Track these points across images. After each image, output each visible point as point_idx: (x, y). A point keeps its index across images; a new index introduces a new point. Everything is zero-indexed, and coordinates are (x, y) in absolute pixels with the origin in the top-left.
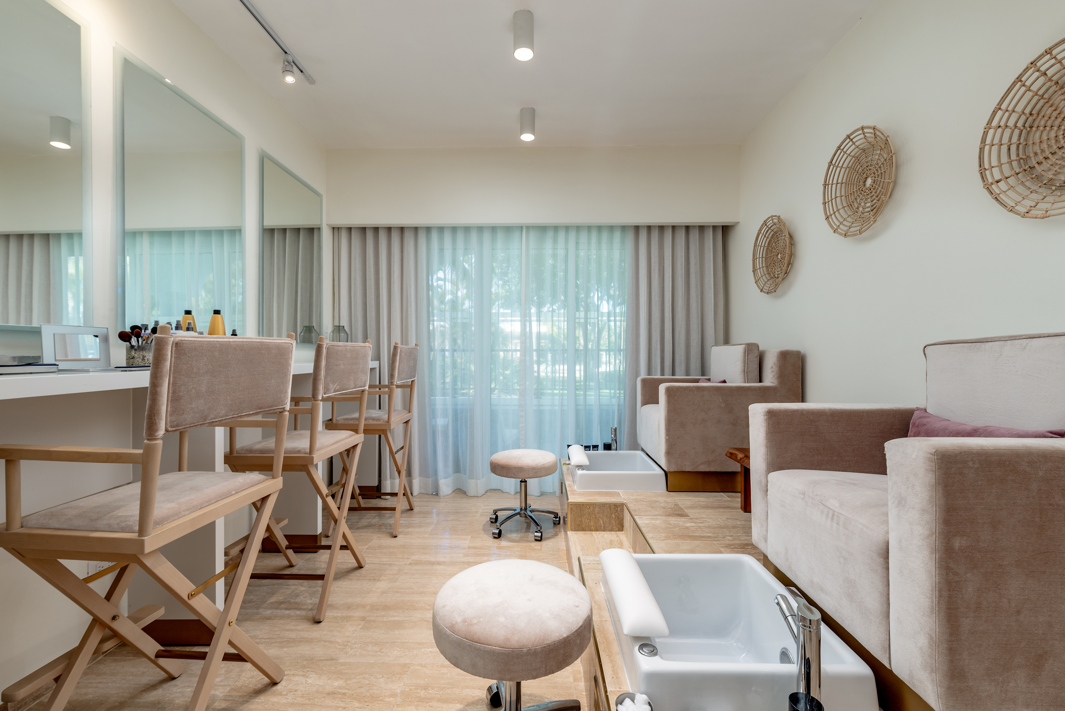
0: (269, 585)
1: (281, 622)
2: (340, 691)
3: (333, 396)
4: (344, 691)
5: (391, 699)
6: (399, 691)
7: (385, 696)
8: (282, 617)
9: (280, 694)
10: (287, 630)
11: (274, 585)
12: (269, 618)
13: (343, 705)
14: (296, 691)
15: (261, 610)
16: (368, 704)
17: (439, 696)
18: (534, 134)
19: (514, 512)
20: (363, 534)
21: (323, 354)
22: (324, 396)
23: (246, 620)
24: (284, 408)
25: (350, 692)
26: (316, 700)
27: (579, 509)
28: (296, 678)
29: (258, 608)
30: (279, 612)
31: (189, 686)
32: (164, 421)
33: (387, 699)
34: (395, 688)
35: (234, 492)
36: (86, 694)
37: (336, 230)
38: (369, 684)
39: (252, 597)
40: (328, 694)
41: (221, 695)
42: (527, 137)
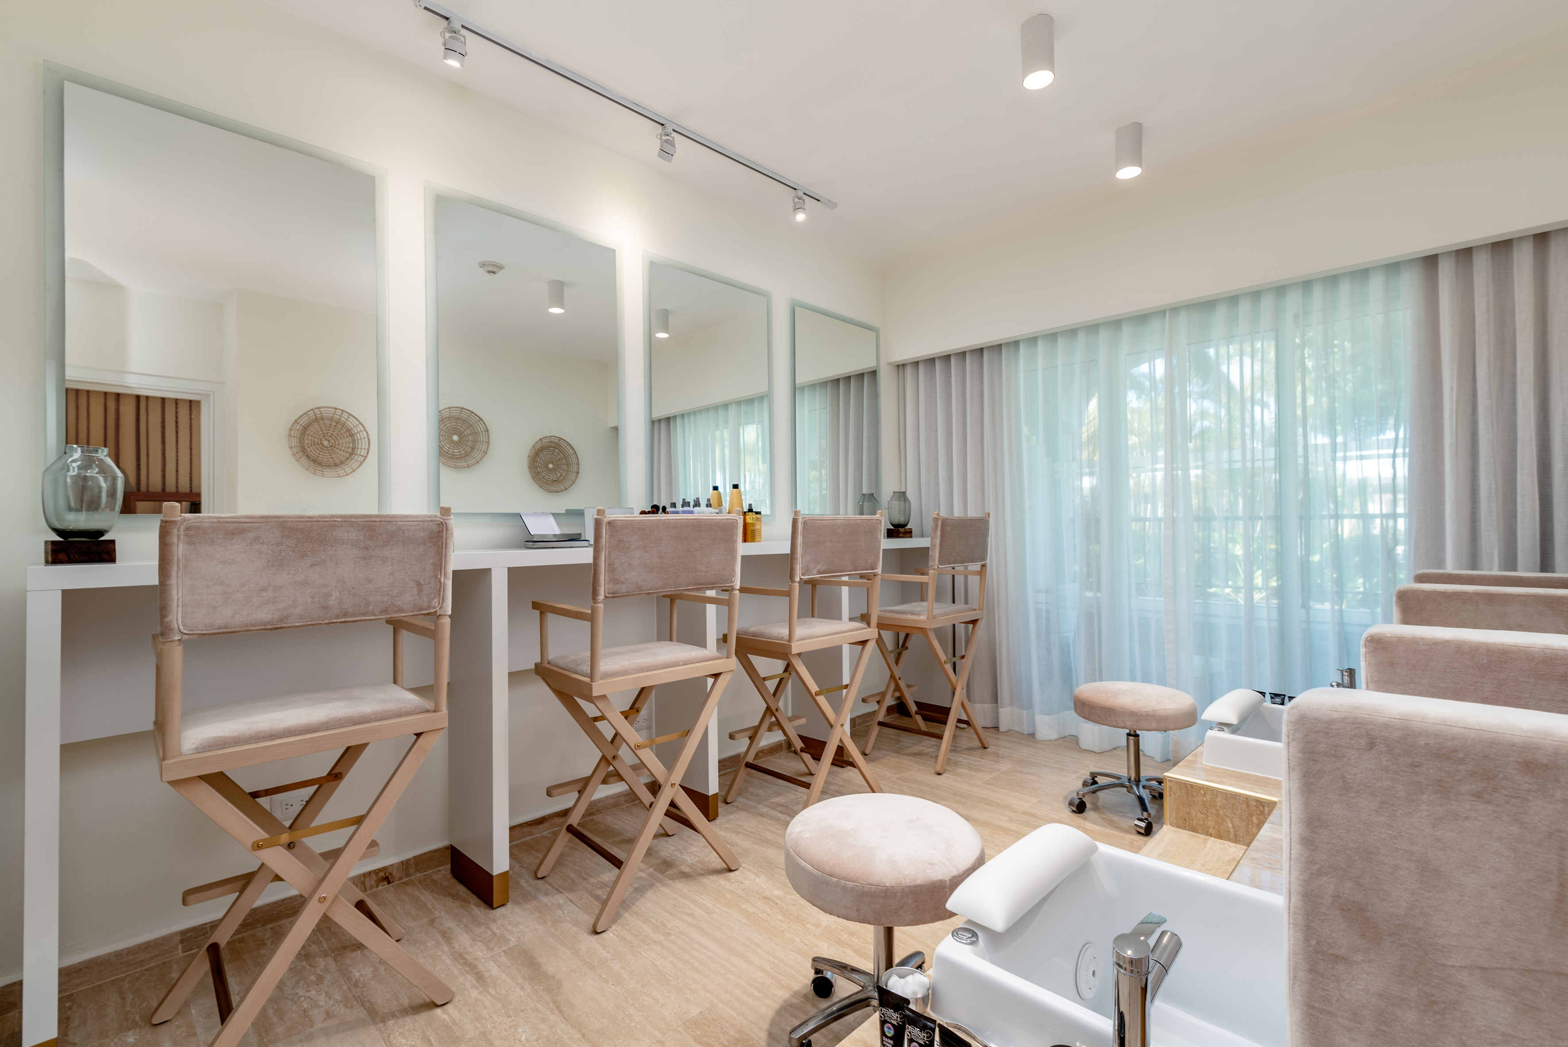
0: (780, 786)
1: (769, 821)
2: (775, 899)
3: (819, 578)
4: (778, 901)
5: (813, 927)
6: (824, 924)
7: (809, 923)
8: (772, 818)
9: (729, 880)
10: (769, 831)
11: (785, 787)
12: (762, 815)
13: (769, 911)
14: (742, 883)
15: (760, 806)
16: (790, 921)
17: (859, 947)
18: (1140, 165)
19: (1116, 781)
20: (905, 762)
21: (798, 529)
22: (802, 577)
23: (744, 810)
24: (733, 586)
25: (782, 905)
26: (752, 898)
27: (1184, 791)
28: (748, 874)
29: (759, 803)
30: (773, 813)
31: (674, 846)
32: (603, 588)
33: (808, 926)
34: (823, 920)
35: (681, 663)
36: (616, 824)
37: (900, 367)
38: (803, 906)
39: (761, 792)
40: (764, 898)
41: (690, 862)
42: (1129, 173)
